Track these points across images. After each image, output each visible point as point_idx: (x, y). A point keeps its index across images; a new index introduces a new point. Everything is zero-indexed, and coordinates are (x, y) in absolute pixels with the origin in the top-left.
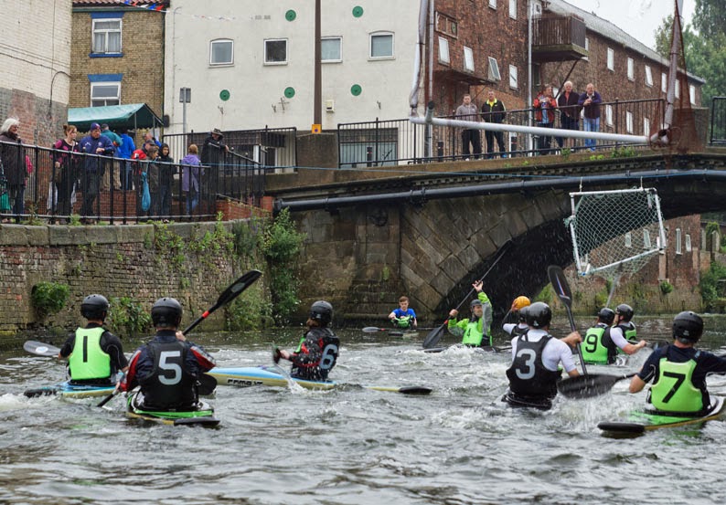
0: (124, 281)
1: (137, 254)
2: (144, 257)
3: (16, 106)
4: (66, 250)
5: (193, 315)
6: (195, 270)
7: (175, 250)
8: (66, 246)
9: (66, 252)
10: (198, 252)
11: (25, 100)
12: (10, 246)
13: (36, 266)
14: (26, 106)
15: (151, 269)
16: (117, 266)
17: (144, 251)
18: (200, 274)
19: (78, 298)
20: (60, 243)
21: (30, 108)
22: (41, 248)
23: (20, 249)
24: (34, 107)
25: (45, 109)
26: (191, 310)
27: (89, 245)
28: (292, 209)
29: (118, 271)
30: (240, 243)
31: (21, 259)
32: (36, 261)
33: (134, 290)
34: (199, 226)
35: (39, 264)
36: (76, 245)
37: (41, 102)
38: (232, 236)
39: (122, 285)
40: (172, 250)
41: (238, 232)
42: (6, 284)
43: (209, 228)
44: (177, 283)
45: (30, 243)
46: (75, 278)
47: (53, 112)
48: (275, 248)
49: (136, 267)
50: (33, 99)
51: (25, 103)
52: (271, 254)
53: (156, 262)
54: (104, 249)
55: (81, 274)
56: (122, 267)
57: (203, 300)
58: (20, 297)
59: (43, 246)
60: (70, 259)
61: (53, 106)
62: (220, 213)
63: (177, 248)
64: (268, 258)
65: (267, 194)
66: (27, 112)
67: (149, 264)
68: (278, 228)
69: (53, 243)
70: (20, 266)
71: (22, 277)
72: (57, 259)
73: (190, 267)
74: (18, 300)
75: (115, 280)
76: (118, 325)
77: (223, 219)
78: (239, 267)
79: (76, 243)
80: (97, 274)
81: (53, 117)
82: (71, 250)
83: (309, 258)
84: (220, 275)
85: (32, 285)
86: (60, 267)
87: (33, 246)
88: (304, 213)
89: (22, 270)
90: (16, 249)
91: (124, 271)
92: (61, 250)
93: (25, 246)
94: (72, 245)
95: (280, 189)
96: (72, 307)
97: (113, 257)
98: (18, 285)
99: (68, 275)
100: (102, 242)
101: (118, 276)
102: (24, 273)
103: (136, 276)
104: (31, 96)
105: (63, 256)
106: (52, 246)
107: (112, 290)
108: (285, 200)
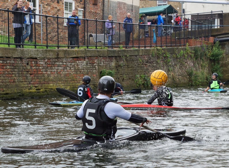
0: (142, 69)
1: (149, 59)
2: (151, 60)
3: (119, 7)
4: (116, 58)
5: (174, 81)
6: (175, 65)
7: (166, 57)
8: (116, 56)
9: (116, 59)
10: (177, 58)
11: (122, 5)
12: (90, 57)
13: (102, 64)
14: (123, 7)
15: (155, 64)
16: (139, 63)
17: (152, 58)
18: (178, 66)
19: (121, 75)
20: (113, 55)
21: (124, 8)
22: (104, 57)
23: (95, 58)
24: (126, 8)
25: (131, 8)
26: (173, 79)
27: (126, 56)
28: (220, 41)
29: (140, 65)
30: (197, 54)
31: (95, 61)
32: (102, 62)
33: (147, 72)
34: (177, 49)
35: (103, 63)
36: (121, 56)
37: (128, 6)
38: (193, 52)
39: (141, 70)
40: (165, 57)
41: (196, 51)
42: (88, 71)
43: (182, 49)
44: (167, 69)
45: (99, 56)
46: (120, 68)
47: (133, 9)
48: (213, 56)
49: (148, 64)
50: (125, 5)
51: (122, 6)
52: (211, 58)
53: (157, 62)
54: (134, 58)
55: (122, 67)
56: (141, 64)
57: (179, 75)
58: (95, 75)
59: (105, 57)
60: (118, 61)
61: (133, 7)
62: (187, 44)
63: (167, 57)
64: (210, 60)
65: (212, 36)
66: (123, 9)
67: (154, 62)
68: (214, 49)
69: (109, 55)
70: (95, 64)
71: (95, 68)
72: (112, 61)
73: (173, 64)
74: (94, 76)
75: (138, 69)
76: (139, 85)
77: (189, 46)
78: (196, 63)
79: (120, 55)
80: (130, 66)
81: (134, 11)
82: (118, 58)
83: (227, 59)
84: (188, 66)
85: (100, 71)
86: (113, 64)
87: (100, 57)
88: (225, 43)
89: (96, 65)
90: (93, 58)
91: (142, 65)
92: (113, 58)
93: (97, 57)
94: (118, 56)
95: (217, 34)
96: (119, 79)
97: (137, 60)
98: (94, 71)
99: (116, 67)
100: (132, 55)
101: (140, 67)
102: (96, 67)
103: (148, 67)
104: (125, 4)
105: (114, 60)
106: (109, 57)
107: (137, 72)
108: (218, 38)
